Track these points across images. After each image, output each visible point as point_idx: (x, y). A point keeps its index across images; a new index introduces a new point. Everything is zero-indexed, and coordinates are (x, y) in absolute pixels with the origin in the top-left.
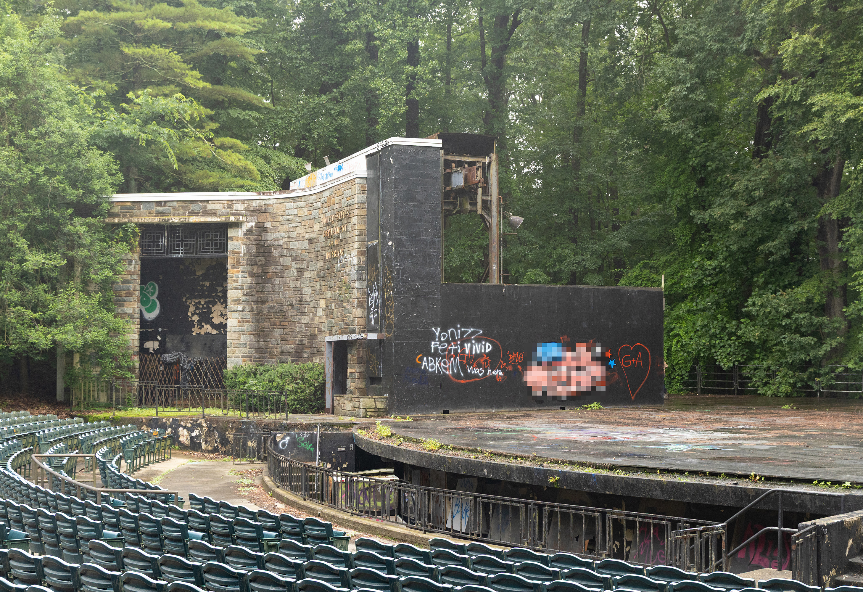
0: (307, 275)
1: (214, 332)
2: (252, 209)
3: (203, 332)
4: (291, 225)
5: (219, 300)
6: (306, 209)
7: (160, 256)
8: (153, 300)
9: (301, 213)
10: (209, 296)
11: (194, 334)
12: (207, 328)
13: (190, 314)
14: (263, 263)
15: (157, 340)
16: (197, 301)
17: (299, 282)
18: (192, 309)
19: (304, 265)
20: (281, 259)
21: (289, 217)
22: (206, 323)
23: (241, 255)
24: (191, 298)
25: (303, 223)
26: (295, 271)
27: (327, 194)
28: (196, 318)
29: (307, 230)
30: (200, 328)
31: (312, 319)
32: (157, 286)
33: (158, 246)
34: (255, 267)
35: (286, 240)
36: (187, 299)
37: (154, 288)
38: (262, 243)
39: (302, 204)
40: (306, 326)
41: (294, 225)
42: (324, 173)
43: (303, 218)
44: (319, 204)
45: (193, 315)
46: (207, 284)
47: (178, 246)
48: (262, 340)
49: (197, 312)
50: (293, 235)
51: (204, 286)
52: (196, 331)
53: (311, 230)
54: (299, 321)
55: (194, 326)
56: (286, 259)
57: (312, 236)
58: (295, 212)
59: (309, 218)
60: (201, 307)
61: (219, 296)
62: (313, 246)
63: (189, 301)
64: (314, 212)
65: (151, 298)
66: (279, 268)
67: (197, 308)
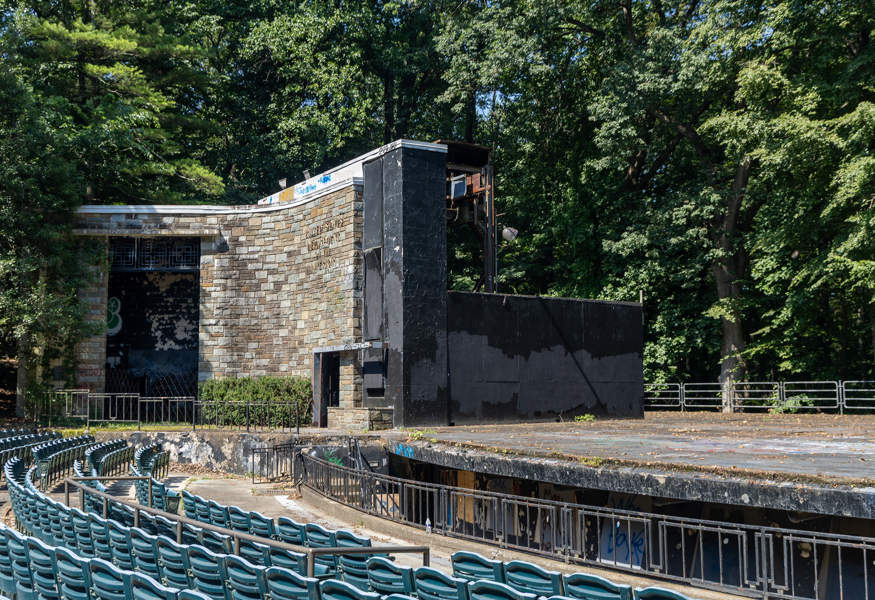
0: (285, 288)
1: (177, 347)
2: (226, 223)
3: (166, 347)
4: (267, 239)
5: (183, 316)
6: (284, 223)
7: (129, 269)
8: (115, 316)
9: (278, 226)
10: (173, 312)
11: (157, 349)
12: (170, 344)
13: (153, 330)
14: (237, 276)
15: (119, 355)
16: (161, 316)
17: (275, 295)
18: (155, 325)
19: (282, 278)
20: (257, 273)
21: (265, 231)
22: (169, 339)
23: (215, 268)
24: (154, 313)
25: (281, 237)
26: (272, 285)
27: (311, 205)
28: (159, 334)
29: (285, 244)
30: (164, 344)
31: (291, 332)
32: (119, 301)
33: (127, 258)
34: (229, 281)
35: (262, 254)
36: (150, 314)
37: (116, 304)
38: (237, 256)
39: (281, 218)
40: (283, 340)
41: (271, 239)
42: (304, 186)
43: (281, 232)
44: (301, 217)
45: (156, 330)
46: (171, 300)
47: (148, 259)
48: (235, 354)
49: (161, 327)
50: (270, 248)
51: (167, 302)
52: (159, 346)
53: (291, 243)
54: (277, 335)
55: (157, 342)
56: (261, 273)
57: (292, 248)
58: (272, 225)
59: (288, 230)
60: (164, 322)
61: (183, 313)
62: (292, 259)
63: (152, 317)
64: (294, 226)
65: (113, 313)
66: (254, 281)
67: (161, 324)
